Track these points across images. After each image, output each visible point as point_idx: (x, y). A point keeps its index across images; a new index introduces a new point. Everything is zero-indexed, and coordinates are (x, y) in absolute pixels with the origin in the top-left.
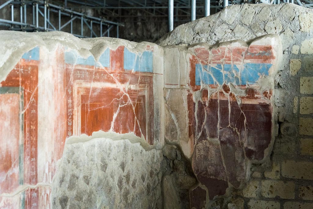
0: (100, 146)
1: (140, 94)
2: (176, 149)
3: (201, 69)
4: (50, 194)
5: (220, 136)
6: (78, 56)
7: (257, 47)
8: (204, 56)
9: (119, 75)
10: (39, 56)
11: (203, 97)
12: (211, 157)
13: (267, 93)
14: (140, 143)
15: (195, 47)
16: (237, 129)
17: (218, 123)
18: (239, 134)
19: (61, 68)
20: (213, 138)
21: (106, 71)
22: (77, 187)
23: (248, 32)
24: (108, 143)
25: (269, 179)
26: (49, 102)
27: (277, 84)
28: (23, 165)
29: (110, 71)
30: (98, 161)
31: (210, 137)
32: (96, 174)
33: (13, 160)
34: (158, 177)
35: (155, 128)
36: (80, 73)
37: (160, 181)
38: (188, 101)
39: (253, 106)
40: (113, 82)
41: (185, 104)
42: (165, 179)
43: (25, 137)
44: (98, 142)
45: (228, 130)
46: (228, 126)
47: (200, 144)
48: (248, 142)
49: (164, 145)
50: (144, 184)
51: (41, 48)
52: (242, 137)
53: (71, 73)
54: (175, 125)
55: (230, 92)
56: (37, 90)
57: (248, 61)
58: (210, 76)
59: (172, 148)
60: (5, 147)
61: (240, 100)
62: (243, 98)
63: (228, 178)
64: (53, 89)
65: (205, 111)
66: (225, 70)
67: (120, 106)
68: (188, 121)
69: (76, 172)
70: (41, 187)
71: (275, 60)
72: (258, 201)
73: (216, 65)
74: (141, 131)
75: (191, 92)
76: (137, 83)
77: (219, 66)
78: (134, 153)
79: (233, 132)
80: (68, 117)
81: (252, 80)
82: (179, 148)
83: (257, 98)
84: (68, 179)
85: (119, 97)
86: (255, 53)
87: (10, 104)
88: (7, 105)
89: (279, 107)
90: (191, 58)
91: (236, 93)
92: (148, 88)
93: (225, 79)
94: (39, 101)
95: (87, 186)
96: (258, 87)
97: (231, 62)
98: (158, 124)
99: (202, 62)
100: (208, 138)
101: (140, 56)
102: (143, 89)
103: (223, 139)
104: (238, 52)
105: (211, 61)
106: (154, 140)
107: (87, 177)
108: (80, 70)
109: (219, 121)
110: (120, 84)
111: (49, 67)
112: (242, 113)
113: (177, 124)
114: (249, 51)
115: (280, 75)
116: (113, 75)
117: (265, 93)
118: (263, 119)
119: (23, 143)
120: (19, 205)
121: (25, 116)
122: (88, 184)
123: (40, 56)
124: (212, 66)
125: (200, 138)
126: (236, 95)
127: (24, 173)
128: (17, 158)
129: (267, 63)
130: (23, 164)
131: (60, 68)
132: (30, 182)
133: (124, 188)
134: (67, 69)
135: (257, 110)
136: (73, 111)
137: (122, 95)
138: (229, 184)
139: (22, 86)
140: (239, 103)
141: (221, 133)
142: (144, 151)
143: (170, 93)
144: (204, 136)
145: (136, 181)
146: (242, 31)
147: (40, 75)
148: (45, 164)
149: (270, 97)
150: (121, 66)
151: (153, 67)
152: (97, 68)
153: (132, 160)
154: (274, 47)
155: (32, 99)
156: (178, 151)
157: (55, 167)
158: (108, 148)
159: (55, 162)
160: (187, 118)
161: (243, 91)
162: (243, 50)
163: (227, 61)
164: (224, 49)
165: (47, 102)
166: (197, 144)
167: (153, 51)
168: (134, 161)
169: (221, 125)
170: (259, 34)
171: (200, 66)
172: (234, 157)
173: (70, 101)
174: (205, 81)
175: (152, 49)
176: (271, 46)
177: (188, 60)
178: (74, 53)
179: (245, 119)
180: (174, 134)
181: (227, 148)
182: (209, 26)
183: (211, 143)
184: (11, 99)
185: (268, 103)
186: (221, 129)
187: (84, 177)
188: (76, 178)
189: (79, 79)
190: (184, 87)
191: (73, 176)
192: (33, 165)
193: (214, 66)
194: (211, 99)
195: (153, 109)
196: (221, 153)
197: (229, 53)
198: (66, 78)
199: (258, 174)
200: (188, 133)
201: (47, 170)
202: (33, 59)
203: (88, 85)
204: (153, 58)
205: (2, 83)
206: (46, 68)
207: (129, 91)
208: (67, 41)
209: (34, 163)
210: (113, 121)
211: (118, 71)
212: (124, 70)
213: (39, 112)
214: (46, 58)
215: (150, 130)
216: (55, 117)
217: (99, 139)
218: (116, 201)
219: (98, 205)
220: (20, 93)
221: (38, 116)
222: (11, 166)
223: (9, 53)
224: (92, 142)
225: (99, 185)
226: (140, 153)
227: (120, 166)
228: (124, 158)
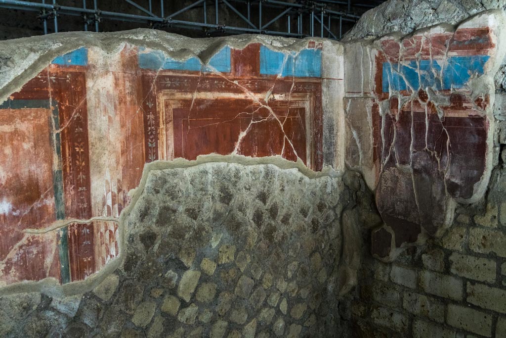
0: (218, 172)
1: (294, 106)
2: (359, 177)
3: (389, 69)
4: (115, 231)
5: (413, 163)
6: (166, 58)
7: (466, 31)
8: (393, 51)
9: (250, 82)
10: (86, 59)
11: (392, 108)
12: (400, 191)
13: (482, 100)
14: (297, 169)
15: (382, 39)
16: (436, 152)
17: (411, 145)
18: (438, 160)
19: (132, 74)
20: (404, 164)
21: (224, 77)
22: (173, 222)
23: (458, 9)
24: (234, 169)
25: (482, 227)
26: (110, 118)
27: (499, 86)
28: (63, 196)
29: (232, 76)
30: (213, 190)
31: (400, 163)
32: (210, 207)
33: (42, 190)
34: (335, 211)
35: (325, 149)
36: (170, 81)
37: (339, 216)
38: (373, 114)
39: (460, 120)
40: (238, 91)
41: (369, 118)
42: (345, 214)
43: (65, 162)
44: (213, 168)
45: (424, 154)
46: (425, 149)
47: (387, 172)
48: (451, 172)
49: (343, 171)
50: (306, 219)
51: (90, 50)
52: (443, 164)
53: (152, 82)
54: (357, 145)
55: (428, 100)
56: (85, 103)
57: (454, 54)
58: (401, 79)
59: (355, 176)
60: (27, 174)
61: (442, 112)
62: (445, 108)
63: (421, 219)
64: (117, 102)
65: (395, 128)
66: (421, 68)
67: (252, 122)
68: (372, 142)
69: (171, 204)
70: (97, 222)
71: (494, 49)
72: (465, 256)
73: (409, 62)
74: (296, 154)
75: (377, 101)
76: (288, 91)
77: (414, 64)
78: (285, 181)
79: (431, 157)
80: (147, 137)
81: (460, 81)
82: (362, 177)
83: (466, 108)
84: (156, 212)
85: (250, 110)
86: (465, 41)
87: (33, 122)
88: (26, 122)
89: (500, 121)
90: (377, 55)
91: (437, 102)
92: (312, 99)
93: (422, 81)
94: (89, 117)
95: (194, 221)
96: (468, 92)
97: (430, 57)
98: (332, 144)
99: (391, 60)
100: (397, 164)
101: (294, 56)
102: (300, 99)
103: (417, 166)
104: (439, 41)
105: (402, 57)
106: (323, 165)
107: (194, 210)
108: (170, 77)
109: (412, 142)
110: (252, 94)
111: (107, 74)
112: (444, 130)
113: (359, 145)
114: (455, 39)
115: (504, 73)
116: (238, 82)
117: (478, 101)
118: (474, 139)
119: (62, 169)
120: (57, 243)
121: (62, 137)
122: (195, 218)
123: (89, 59)
124: (404, 64)
126: (436, 104)
127: (65, 205)
128: (50, 187)
129: (481, 55)
130: (63, 194)
131: (130, 75)
132: (77, 216)
133: (266, 224)
134: (143, 76)
135: (466, 125)
136: (156, 130)
137: (256, 109)
138: (422, 228)
139: (53, 99)
140: (440, 116)
141: (415, 158)
142: (307, 179)
143: (350, 104)
144: (392, 161)
145: (290, 215)
146: (448, 10)
147: (90, 84)
148: (105, 194)
149: (485, 106)
150: (255, 70)
151: (321, 70)
152: (205, 73)
153: (282, 190)
154: (494, 29)
155: (75, 115)
156: (361, 180)
157: (124, 199)
158: (233, 175)
159: (124, 193)
160: (371, 137)
161: (447, 98)
162: (447, 37)
163: (424, 56)
164: (420, 38)
165: (105, 118)
166: (384, 171)
167: (321, 49)
168: (286, 192)
169: (415, 147)
170: (474, 11)
171: (388, 65)
172: (431, 193)
173: (151, 116)
174: (395, 87)
175: (320, 46)
176: (488, 28)
177: (374, 60)
178: (158, 55)
179: (448, 140)
180: (355, 158)
181: (423, 179)
182: (403, 7)
183: (401, 172)
184: (33, 114)
185: (482, 116)
186: (414, 152)
187: (187, 210)
188: (170, 212)
189: (169, 88)
190: (369, 95)
191: (166, 209)
192: (82, 195)
193: (406, 64)
194: (403, 111)
195: (322, 126)
196: (414, 186)
197: (427, 43)
198: (141, 87)
199: (465, 219)
200: (372, 158)
201: (109, 202)
202: (74, 64)
203: (189, 96)
204: (321, 58)
205: (12, 95)
206: (102, 76)
207: (272, 103)
208: (147, 40)
209: (84, 193)
210: (239, 141)
211: (248, 77)
212: (261, 76)
213: (89, 130)
214: (101, 62)
215: (315, 153)
216: (122, 138)
217: (215, 165)
218: (250, 240)
219: (214, 245)
220: (51, 107)
221: (89, 136)
222: (39, 197)
223: (33, 57)
224: (202, 167)
225: (215, 220)
226: (298, 182)
227: (258, 197)
228: (265, 187)
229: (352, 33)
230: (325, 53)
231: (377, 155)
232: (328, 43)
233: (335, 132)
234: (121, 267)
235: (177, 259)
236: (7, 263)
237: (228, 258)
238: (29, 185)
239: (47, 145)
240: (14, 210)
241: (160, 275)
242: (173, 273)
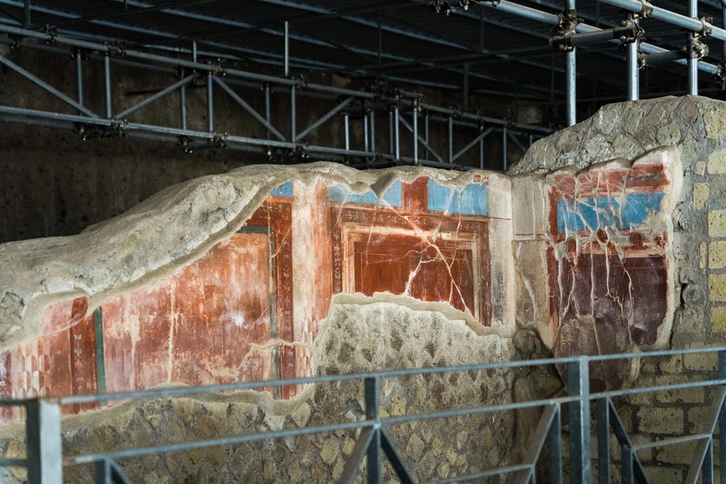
0: (389, 314)
1: (461, 247)
2: (534, 336)
3: (565, 207)
4: (311, 358)
5: (595, 312)
6: (349, 191)
7: (642, 167)
8: (568, 187)
9: (418, 218)
10: (292, 192)
11: (569, 251)
12: (582, 345)
13: (661, 238)
14: (464, 322)
15: (556, 173)
16: (618, 298)
17: (592, 292)
18: (621, 306)
20: (585, 314)
21: (395, 211)
22: (352, 361)
23: (634, 144)
24: (403, 313)
25: (667, 374)
26: (307, 247)
27: (676, 224)
28: (275, 317)
29: (402, 212)
30: (386, 333)
31: (581, 314)
32: (383, 351)
33: (262, 309)
34: (505, 380)
35: (493, 301)
36: (352, 214)
37: (510, 387)
38: (548, 260)
39: (641, 261)
40: (408, 227)
41: (544, 264)
42: (518, 383)
43: (277, 286)
44: (385, 308)
45: (606, 300)
46: (606, 295)
47: (566, 325)
48: (635, 318)
49: (514, 330)
50: (475, 383)
51: (294, 182)
52: (626, 310)
53: (338, 214)
54: (530, 298)
55: (608, 241)
56: (291, 231)
57: (631, 190)
58: (578, 218)
59: (528, 335)
60: (253, 292)
61: (622, 252)
62: (626, 249)
63: (606, 374)
64: (313, 232)
65: (573, 274)
66: (598, 206)
67: (421, 262)
68: (548, 291)
69: (351, 341)
70: (298, 347)
71: (669, 186)
72: (652, 409)
73: (586, 199)
74: (464, 302)
75: (552, 244)
76: (455, 230)
77: (591, 201)
78: (453, 334)
79: (613, 303)
80: (334, 268)
81: (639, 220)
82: (538, 335)
83: (646, 247)
84: (338, 347)
85: (419, 249)
86: (641, 177)
87: (257, 246)
88: (254, 246)
89: (680, 260)
90: (551, 192)
91: (617, 242)
92: (479, 240)
93: (601, 220)
94: (294, 245)
95: (369, 363)
96: (647, 230)
97: (608, 193)
98: (501, 296)
99: (566, 196)
100: (578, 315)
101: (460, 192)
102: (467, 240)
103: (599, 315)
104: (616, 176)
105: (578, 194)
106: (492, 320)
107: (369, 351)
108: (352, 210)
109: (593, 288)
110: (421, 231)
111: (306, 205)
112: (626, 273)
113: (533, 297)
114: (632, 175)
115: (680, 210)
116: (408, 218)
117: (657, 240)
118: (655, 280)
119: (275, 292)
120: (272, 361)
121: (275, 261)
122: (370, 361)
123: (294, 191)
124: (580, 202)
125: (566, 316)
126: (616, 245)
127: (276, 326)
128: (267, 307)
129: (657, 192)
130: (275, 315)
131: (322, 207)
132: (284, 338)
133: (435, 380)
134: (332, 208)
135: (647, 265)
136: (341, 261)
137: (424, 247)
138: (607, 383)
139: (271, 226)
140: (621, 257)
141: (597, 306)
142: (474, 334)
143: (521, 249)
144: (571, 312)
145: (458, 375)
146: (624, 144)
147: (294, 214)
148: (303, 320)
149: (664, 244)
150: (423, 205)
151: (488, 208)
152: (379, 207)
153: (450, 344)
154: (668, 166)
155: (284, 242)
156: (536, 339)
157: (317, 327)
158: (403, 319)
159: (317, 321)
160: (547, 286)
161: (627, 238)
162: (624, 173)
163: (601, 193)
164: (597, 173)
165: (304, 247)
166: (563, 325)
167: (487, 183)
168: (453, 346)
169: (596, 293)
170: (649, 147)
171: (564, 203)
172: (615, 343)
173: (337, 248)
174: (571, 227)
175: (486, 180)
176: (662, 165)
177: (547, 196)
178: (342, 189)
179: (630, 282)
180: (528, 313)
181: (605, 329)
182: (578, 139)
183: (581, 323)
184: (258, 240)
185: (661, 255)
186: (596, 299)
187: (364, 350)
188: (350, 349)
189: (351, 221)
190: (542, 237)
191: (346, 345)
192: (287, 318)
193: (583, 201)
194: (581, 254)
195: (489, 272)
196: (596, 338)
197: (604, 179)
198: (330, 219)
199: (651, 368)
200: (549, 310)
201: (306, 329)
202: (284, 195)
203: (366, 230)
204: (487, 194)
205: (246, 222)
206: (303, 207)
207: (440, 242)
208: (333, 174)
209: (289, 316)
210: (410, 281)
211: (417, 212)
212: (429, 211)
213: (293, 258)
214: (302, 194)
215: (483, 303)
216: (315, 267)
217: (387, 305)
218: (419, 394)
219: (388, 393)
220: (269, 234)
221: (293, 263)
222: (260, 315)
223: (256, 189)
224: (375, 306)
225: (387, 365)
226: (465, 337)
227: (426, 347)
228: (432, 337)
229: (520, 165)
230: (490, 187)
231: (554, 307)
232: (494, 177)
233: (504, 281)
234: (312, 398)
235: (355, 400)
236: (240, 371)
237: (400, 410)
238: (254, 303)
239: (266, 268)
240: (245, 324)
241: (342, 414)
242: (352, 415)
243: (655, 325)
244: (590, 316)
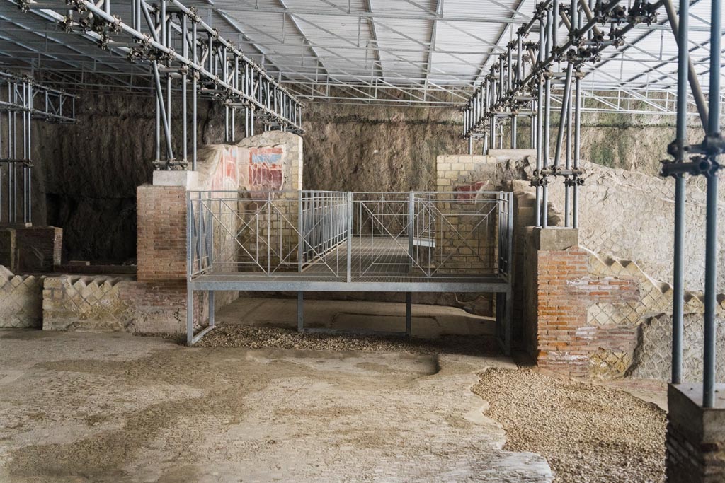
3: (254, 156)
7: (276, 148)
8: (255, 151)
11: (255, 168)
12: (258, 191)
15: (251, 147)
16: (269, 180)
23: (273, 142)
25: (281, 199)
27: (284, 163)
31: (258, 183)
38: (249, 169)
39: (275, 171)
45: (265, 180)
48: (273, 185)
49: (238, 187)
52: (271, 183)
55: (266, 165)
57: (273, 154)
58: (258, 159)
65: (256, 173)
66: (264, 157)
71: (283, 153)
75: (250, 165)
77: (262, 155)
81: (275, 161)
83: (276, 168)
86: (276, 151)
89: (285, 171)
93: (264, 160)
96: (277, 164)
97: (266, 154)
112: (271, 174)
113: (244, 179)
114: (273, 150)
115: (285, 159)
124: (259, 155)
125: (254, 184)
126: (268, 167)
129: (280, 155)
135: (277, 172)
140: (270, 170)
141: (263, 182)
146: (270, 142)
149: (281, 167)
154: (283, 149)
156: (245, 190)
160: (248, 176)
161: (271, 165)
169: (263, 178)
170: (277, 143)
172: (268, 191)
174: (256, 161)
175: (236, 148)
177: (249, 153)
180: (243, 183)
181: (265, 187)
182: (257, 139)
185: (281, 170)
190: (247, 163)
194: (259, 168)
196: (263, 190)
197: (265, 150)
229: (239, 144)
231: (250, 181)
243: (279, 187)
244: (261, 185)
